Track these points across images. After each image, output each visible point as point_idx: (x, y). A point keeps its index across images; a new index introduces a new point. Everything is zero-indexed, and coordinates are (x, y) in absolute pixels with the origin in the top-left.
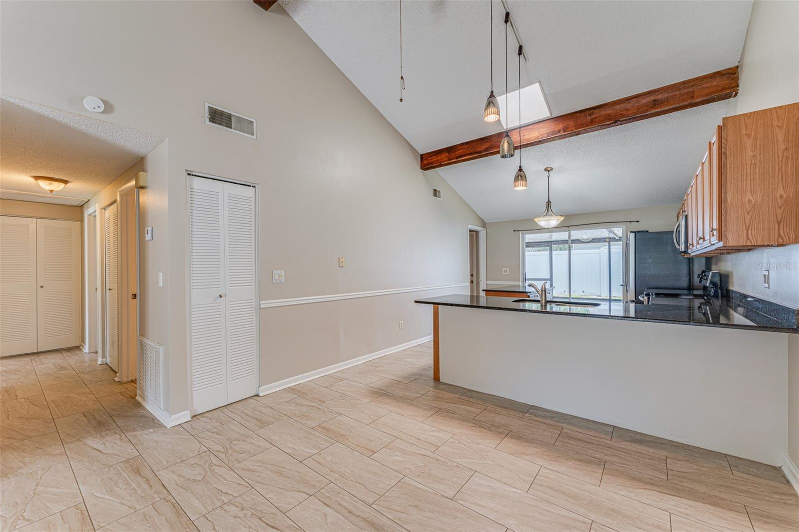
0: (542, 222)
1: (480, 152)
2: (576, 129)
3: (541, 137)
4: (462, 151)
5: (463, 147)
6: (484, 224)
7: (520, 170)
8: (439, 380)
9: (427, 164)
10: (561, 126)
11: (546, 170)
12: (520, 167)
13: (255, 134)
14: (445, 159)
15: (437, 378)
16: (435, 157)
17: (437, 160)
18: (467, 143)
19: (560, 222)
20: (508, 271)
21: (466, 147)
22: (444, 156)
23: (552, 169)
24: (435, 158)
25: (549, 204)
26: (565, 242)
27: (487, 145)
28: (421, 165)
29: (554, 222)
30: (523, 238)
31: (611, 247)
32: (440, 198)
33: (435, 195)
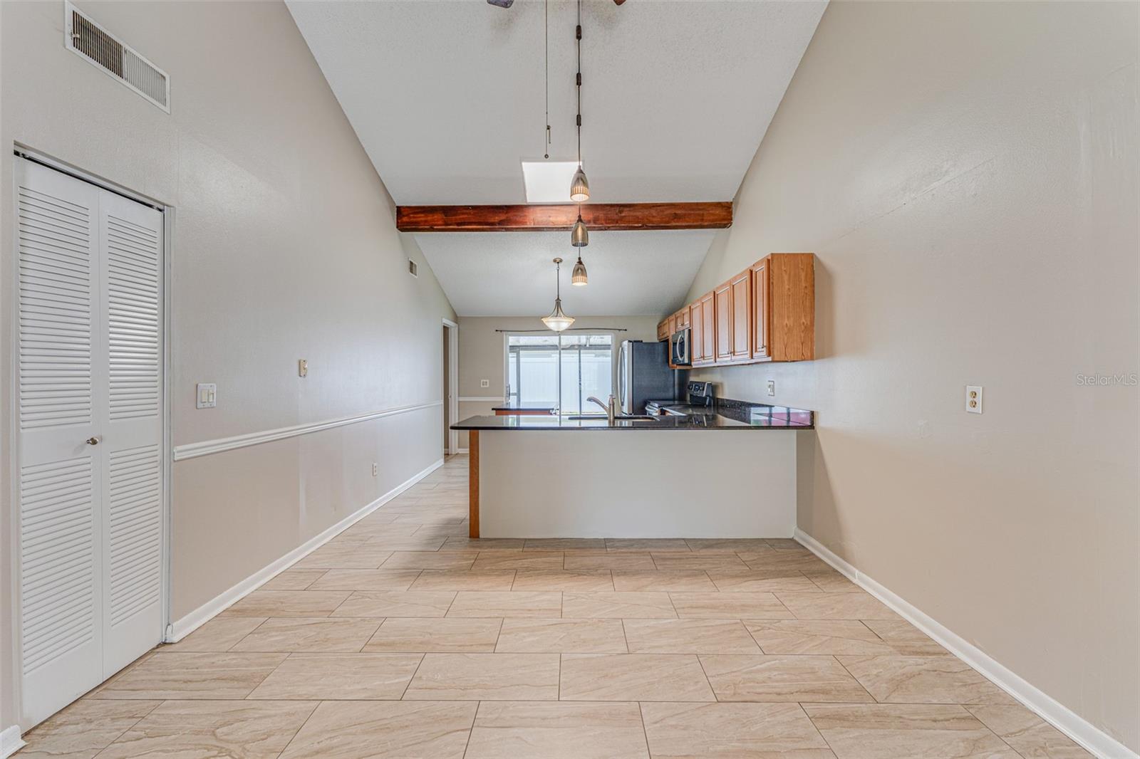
0: (552, 323)
1: (492, 224)
2: (606, 223)
3: (569, 223)
4: (466, 216)
5: (467, 211)
6: (456, 319)
7: (580, 262)
8: (478, 537)
9: (408, 223)
10: (591, 217)
11: (555, 261)
12: (580, 259)
13: (168, 104)
14: (440, 222)
15: (474, 533)
16: (422, 215)
17: (426, 221)
18: (475, 208)
19: (570, 324)
20: (488, 384)
21: (472, 212)
22: (438, 217)
23: (561, 261)
24: (421, 217)
25: (558, 302)
26: (554, 347)
27: (503, 217)
28: (398, 222)
29: (565, 324)
30: (507, 340)
31: (582, 355)
32: (416, 275)
33: (411, 270)
